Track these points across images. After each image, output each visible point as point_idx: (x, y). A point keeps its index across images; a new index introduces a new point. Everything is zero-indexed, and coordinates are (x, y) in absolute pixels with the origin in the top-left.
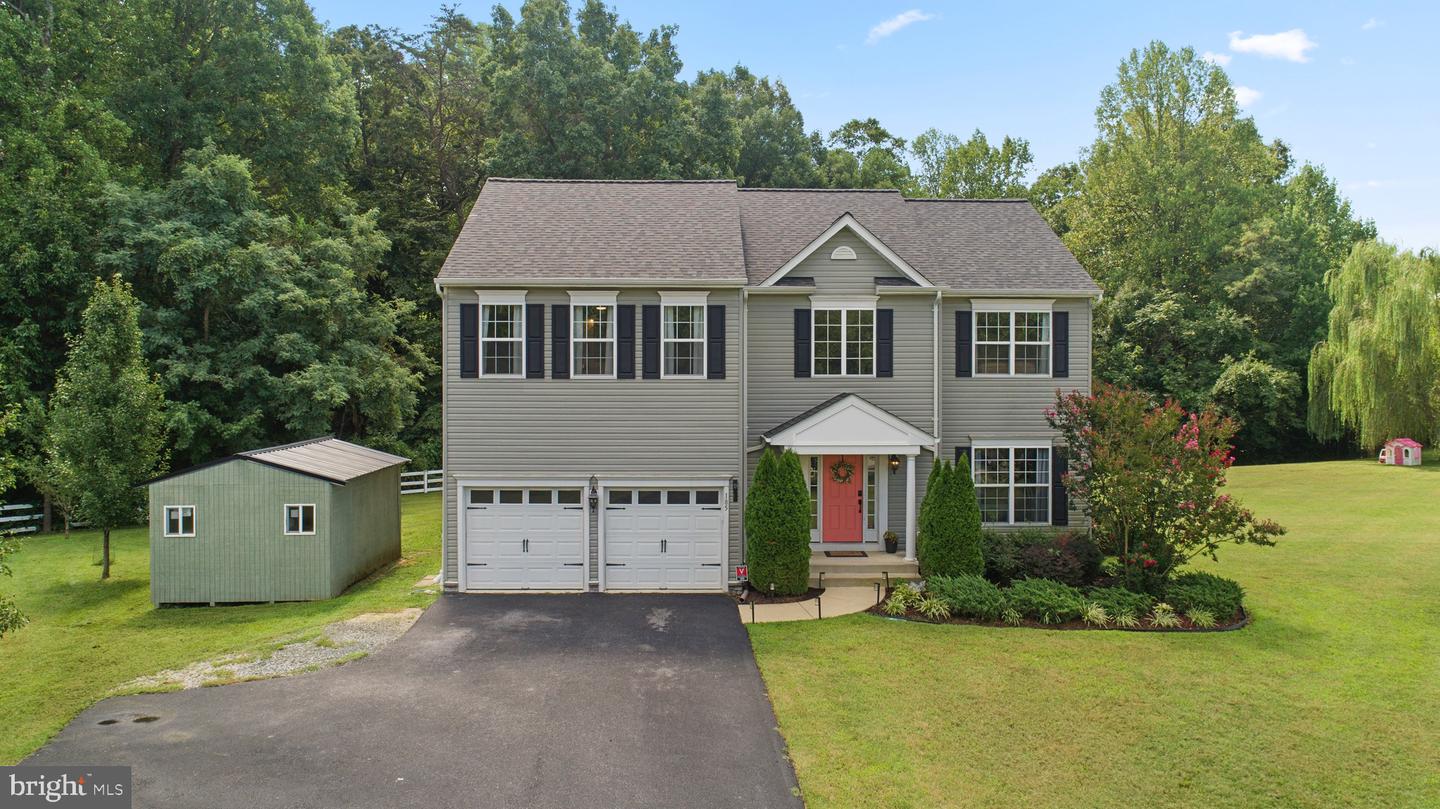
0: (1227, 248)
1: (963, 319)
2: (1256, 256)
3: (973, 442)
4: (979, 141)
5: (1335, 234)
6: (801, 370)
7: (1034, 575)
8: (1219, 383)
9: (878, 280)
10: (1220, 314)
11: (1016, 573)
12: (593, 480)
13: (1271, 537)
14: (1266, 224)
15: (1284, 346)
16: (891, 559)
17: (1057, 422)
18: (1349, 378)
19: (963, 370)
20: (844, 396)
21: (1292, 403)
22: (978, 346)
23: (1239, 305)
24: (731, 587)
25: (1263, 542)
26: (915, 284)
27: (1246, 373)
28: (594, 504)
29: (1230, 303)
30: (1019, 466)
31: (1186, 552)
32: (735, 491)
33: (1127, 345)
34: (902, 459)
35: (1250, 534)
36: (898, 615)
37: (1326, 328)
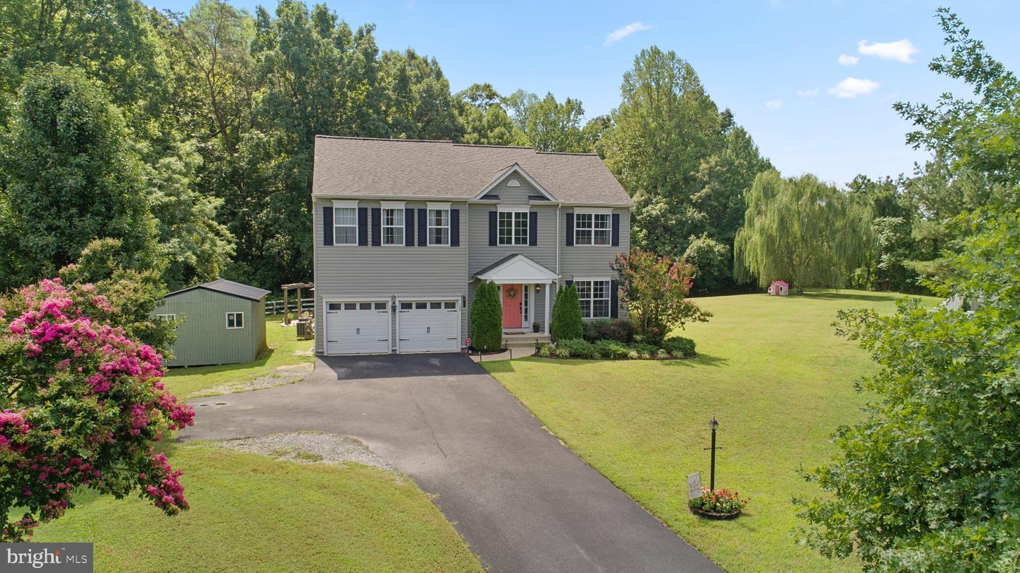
0: (692, 173)
1: (570, 217)
2: (706, 179)
3: (574, 278)
4: (550, 98)
5: (751, 167)
6: (492, 242)
7: (605, 339)
8: (688, 251)
9: (530, 198)
10: (689, 211)
11: (596, 338)
12: (394, 297)
13: (707, 318)
14: (713, 160)
15: (723, 230)
16: (537, 335)
17: (615, 268)
18: (754, 249)
19: (569, 242)
20: (516, 255)
21: (726, 262)
22: (577, 231)
23: (699, 206)
24: (462, 349)
25: (704, 320)
26: (548, 199)
27: (702, 245)
28: (394, 309)
29: (695, 205)
30: (595, 290)
31: (672, 327)
32: (464, 302)
33: (638, 229)
34: (544, 285)
35: (699, 317)
36: (546, 357)
37: (744, 220)
